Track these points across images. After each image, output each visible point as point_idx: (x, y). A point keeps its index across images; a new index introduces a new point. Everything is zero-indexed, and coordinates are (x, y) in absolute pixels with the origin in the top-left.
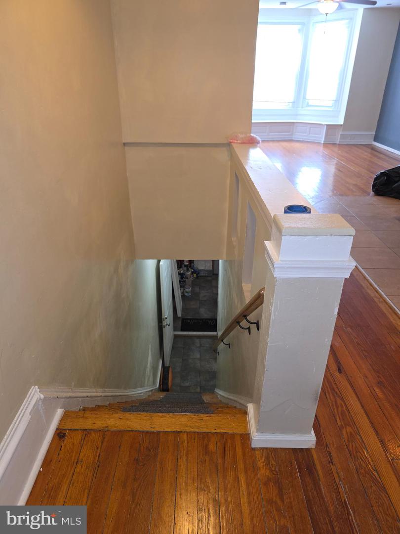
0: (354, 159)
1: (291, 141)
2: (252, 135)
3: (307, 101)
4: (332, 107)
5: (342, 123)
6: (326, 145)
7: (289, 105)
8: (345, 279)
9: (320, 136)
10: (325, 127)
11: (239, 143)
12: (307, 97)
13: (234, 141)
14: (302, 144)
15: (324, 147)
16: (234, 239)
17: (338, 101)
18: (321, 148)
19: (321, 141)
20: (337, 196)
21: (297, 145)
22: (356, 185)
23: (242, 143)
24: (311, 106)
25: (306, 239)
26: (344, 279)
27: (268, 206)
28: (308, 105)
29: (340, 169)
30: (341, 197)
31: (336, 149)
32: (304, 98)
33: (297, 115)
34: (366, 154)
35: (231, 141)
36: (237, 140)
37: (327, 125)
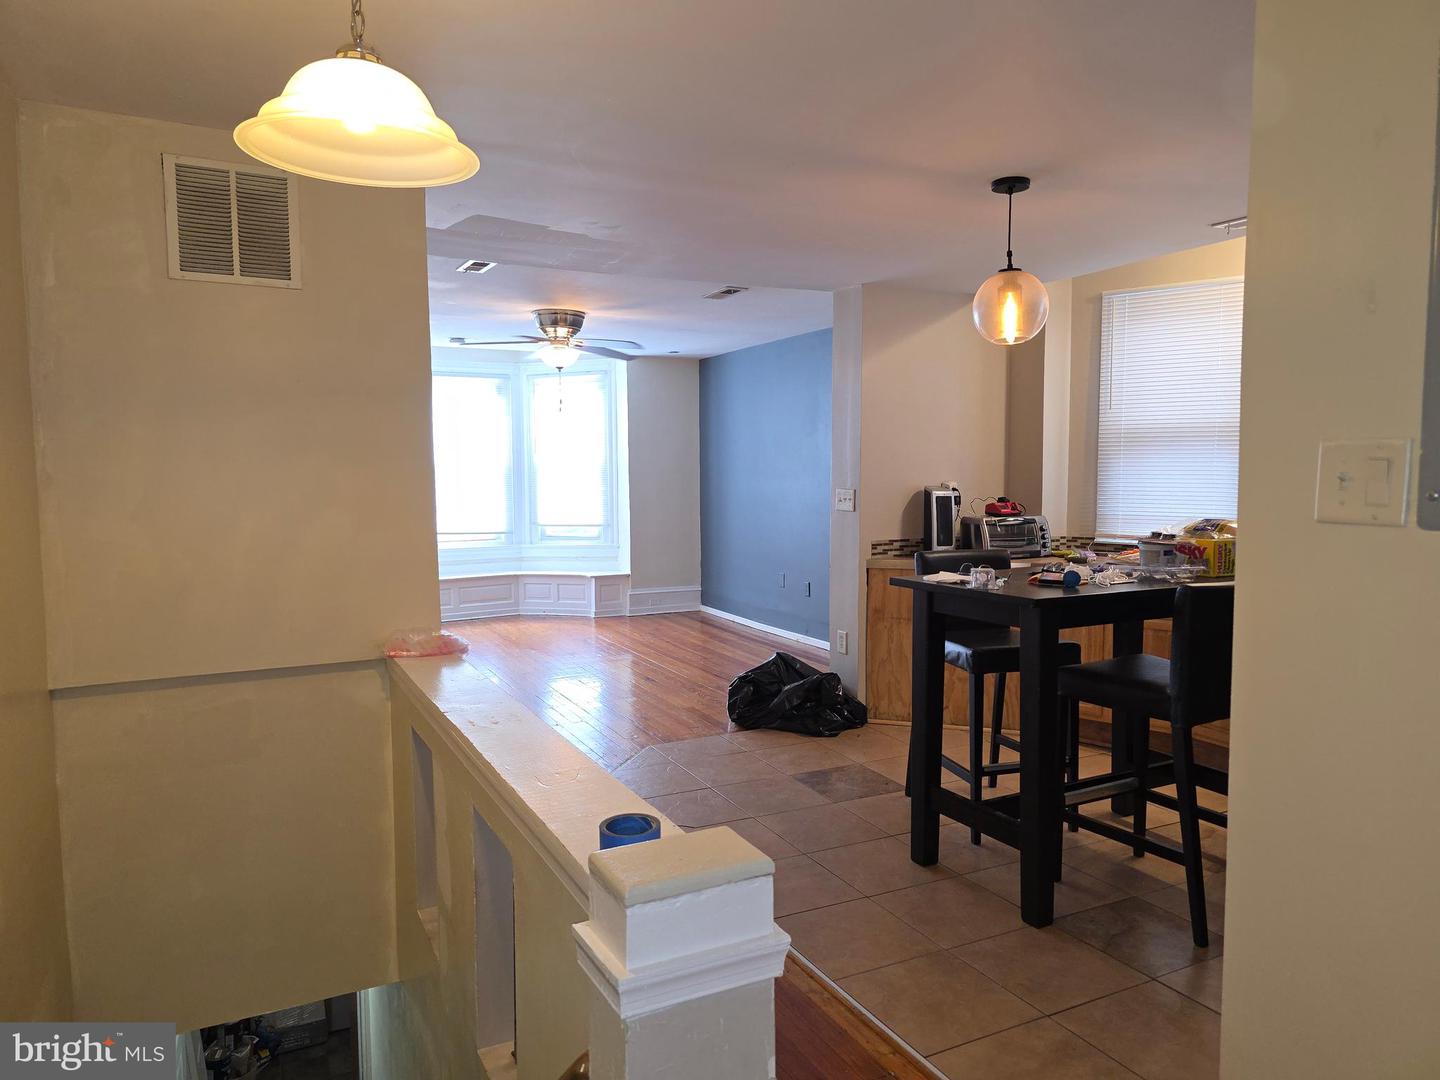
0: (671, 648)
1: (516, 618)
2: (444, 632)
3: (540, 528)
4: (598, 538)
5: (628, 571)
6: (604, 620)
7: (499, 538)
8: (776, 979)
9: (585, 602)
10: (594, 580)
11: (415, 656)
12: (541, 520)
13: (400, 653)
14: (547, 625)
15: (596, 627)
16: (426, 914)
17: (609, 525)
18: (592, 630)
19: (590, 612)
20: (659, 743)
21: (535, 627)
22: (692, 710)
23: (422, 656)
24: (550, 537)
25: (678, 904)
26: (773, 981)
27: (552, 827)
28: (544, 537)
29: (646, 676)
30: (667, 745)
31: (626, 629)
32: (533, 523)
33: (521, 559)
34: (693, 635)
35: (392, 654)
36: (408, 651)
37: (596, 578)
